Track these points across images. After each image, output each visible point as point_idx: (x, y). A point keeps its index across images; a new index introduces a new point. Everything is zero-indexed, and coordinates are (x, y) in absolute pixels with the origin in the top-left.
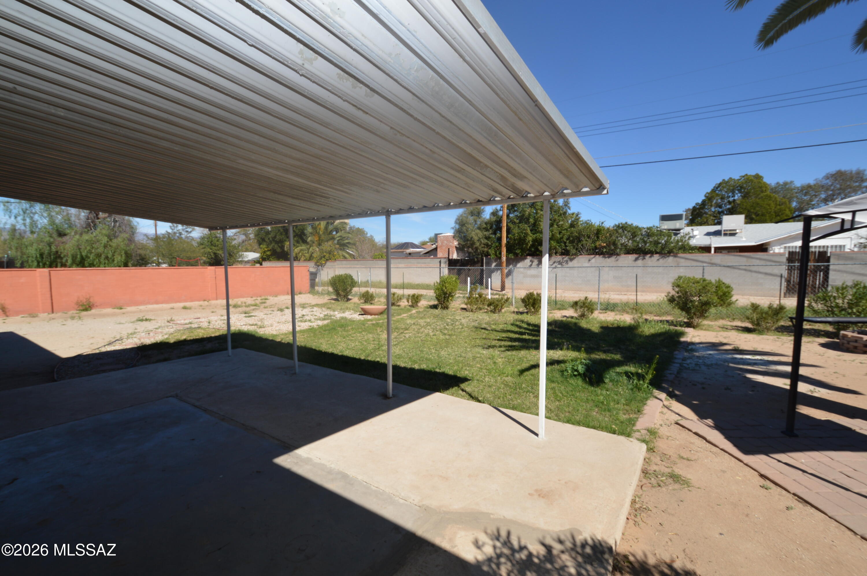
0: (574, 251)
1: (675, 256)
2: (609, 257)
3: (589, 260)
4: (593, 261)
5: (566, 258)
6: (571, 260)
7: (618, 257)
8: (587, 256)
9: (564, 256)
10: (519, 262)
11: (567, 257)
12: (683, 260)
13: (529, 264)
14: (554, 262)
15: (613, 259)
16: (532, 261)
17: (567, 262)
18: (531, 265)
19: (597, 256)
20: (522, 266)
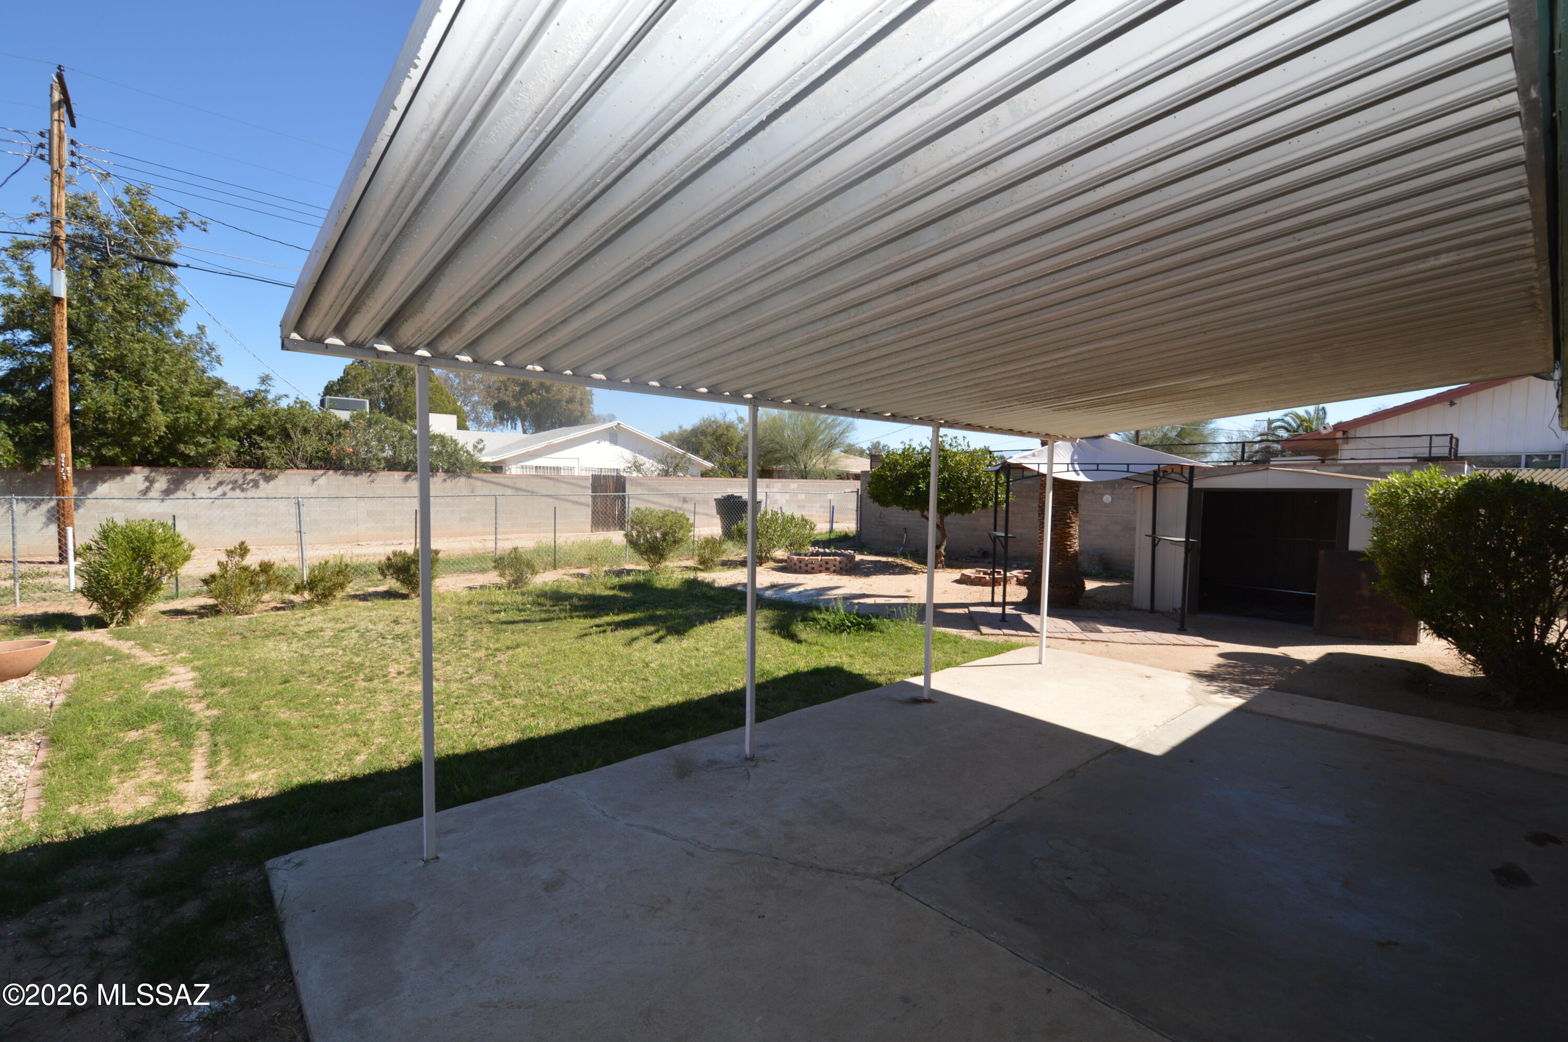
0: (277, 460)
1: (469, 476)
2: (356, 475)
3: (314, 480)
4: (323, 481)
5: (253, 474)
6: (268, 479)
7: (374, 475)
8: (307, 471)
9: (247, 470)
10: (104, 481)
11: (258, 471)
12: (479, 483)
13: (143, 486)
14: (221, 483)
15: (364, 478)
16: (151, 481)
17: (256, 484)
18: (148, 489)
19: (331, 472)
20: (116, 494)
